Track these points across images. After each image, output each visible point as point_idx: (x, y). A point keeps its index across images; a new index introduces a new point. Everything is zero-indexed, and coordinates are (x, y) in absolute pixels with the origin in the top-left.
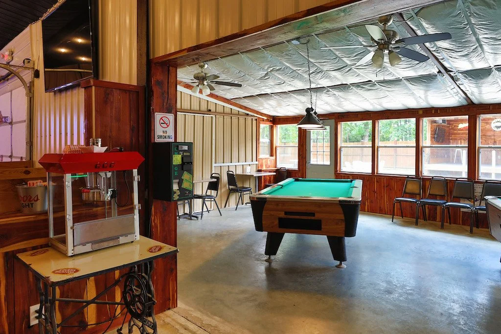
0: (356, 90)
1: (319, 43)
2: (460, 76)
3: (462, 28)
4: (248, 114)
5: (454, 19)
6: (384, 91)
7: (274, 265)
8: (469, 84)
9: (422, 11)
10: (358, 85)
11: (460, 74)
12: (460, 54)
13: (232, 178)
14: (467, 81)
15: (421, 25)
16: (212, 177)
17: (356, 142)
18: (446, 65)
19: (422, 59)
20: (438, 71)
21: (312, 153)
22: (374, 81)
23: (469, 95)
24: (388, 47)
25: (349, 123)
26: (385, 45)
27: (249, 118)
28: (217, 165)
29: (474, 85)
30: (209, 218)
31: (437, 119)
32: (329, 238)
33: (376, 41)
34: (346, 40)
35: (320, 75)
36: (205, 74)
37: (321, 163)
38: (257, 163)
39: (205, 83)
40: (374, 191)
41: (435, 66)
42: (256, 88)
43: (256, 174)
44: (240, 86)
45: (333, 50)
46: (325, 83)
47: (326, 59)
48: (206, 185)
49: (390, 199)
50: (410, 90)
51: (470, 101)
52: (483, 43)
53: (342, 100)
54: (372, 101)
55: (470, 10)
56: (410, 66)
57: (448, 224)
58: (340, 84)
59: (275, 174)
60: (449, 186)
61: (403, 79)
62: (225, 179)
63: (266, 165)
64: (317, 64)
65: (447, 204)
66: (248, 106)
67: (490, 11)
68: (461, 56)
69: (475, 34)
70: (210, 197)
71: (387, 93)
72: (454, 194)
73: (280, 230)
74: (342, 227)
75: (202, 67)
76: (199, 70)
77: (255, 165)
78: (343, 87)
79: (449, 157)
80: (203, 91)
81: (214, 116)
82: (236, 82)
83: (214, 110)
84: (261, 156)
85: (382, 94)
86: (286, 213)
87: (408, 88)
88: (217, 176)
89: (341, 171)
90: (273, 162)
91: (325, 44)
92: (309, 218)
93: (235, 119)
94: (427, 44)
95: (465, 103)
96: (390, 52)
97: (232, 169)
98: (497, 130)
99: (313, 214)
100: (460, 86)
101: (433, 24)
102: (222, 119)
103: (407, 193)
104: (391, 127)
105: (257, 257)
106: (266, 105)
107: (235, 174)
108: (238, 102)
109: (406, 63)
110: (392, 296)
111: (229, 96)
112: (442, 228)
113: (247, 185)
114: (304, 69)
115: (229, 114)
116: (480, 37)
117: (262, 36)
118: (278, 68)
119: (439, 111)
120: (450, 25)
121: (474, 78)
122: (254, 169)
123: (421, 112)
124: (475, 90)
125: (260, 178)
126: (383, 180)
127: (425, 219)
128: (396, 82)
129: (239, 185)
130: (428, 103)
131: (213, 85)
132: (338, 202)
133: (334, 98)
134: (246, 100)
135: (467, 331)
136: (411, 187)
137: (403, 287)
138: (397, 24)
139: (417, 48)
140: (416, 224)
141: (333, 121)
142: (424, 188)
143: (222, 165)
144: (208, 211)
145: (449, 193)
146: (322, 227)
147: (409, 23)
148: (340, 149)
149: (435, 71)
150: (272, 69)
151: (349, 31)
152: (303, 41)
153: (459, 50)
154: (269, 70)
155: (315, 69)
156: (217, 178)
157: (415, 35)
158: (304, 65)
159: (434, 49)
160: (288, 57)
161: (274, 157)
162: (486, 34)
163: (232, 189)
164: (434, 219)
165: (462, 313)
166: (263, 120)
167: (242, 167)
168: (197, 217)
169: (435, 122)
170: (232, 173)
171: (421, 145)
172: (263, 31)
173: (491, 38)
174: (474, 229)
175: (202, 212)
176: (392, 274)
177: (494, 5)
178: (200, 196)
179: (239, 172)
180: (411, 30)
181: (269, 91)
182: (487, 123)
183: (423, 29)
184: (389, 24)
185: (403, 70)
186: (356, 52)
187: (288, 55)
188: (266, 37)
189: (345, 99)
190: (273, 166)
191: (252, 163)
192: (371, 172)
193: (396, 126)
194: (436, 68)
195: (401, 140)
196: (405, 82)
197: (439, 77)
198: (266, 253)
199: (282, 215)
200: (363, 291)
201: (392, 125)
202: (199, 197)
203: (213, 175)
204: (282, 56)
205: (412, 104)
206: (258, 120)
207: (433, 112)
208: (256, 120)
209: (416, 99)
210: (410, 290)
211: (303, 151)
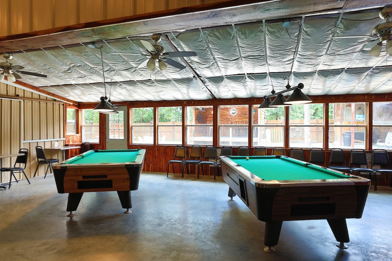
0: (141, 86)
1: (110, 49)
2: (206, 80)
3: (204, 50)
4: (55, 100)
5: (199, 43)
6: (160, 87)
7: (75, 218)
8: (212, 86)
9: (180, 35)
10: (142, 82)
11: (206, 79)
12: (204, 66)
13: (40, 153)
14: (210, 84)
15: (180, 45)
16: (20, 152)
17: (148, 122)
18: (198, 73)
19: (182, 67)
20: (193, 76)
21: (110, 131)
22: (153, 80)
23: (213, 93)
24: (158, 57)
25: (141, 108)
26: (156, 56)
27: (56, 104)
28: (26, 141)
29: (215, 87)
30: (18, 187)
31: (199, 107)
32: (119, 193)
33: (149, 52)
34: (130, 49)
35: (113, 73)
36: (10, 64)
37: (118, 138)
38: (64, 139)
39: (10, 72)
40: (156, 157)
41: (191, 73)
42: (61, 79)
43: (63, 148)
44: (46, 76)
45: (122, 55)
46: (117, 79)
47: (116, 61)
48: (14, 159)
49: (166, 161)
50: (177, 87)
51: (213, 97)
52: (217, 61)
53: (132, 92)
54: (153, 94)
55: (208, 39)
56: (175, 71)
57: (202, 176)
58: (129, 80)
59: (80, 147)
60: (202, 151)
61: (172, 80)
62: (34, 153)
63: (73, 141)
64: (110, 65)
65: (201, 163)
66: (55, 94)
67: (219, 41)
68: (205, 67)
69: (212, 54)
70: (19, 169)
71: (163, 89)
72: (205, 156)
73: (79, 191)
74: (128, 184)
75: (7, 58)
76: (4, 60)
77: (63, 141)
78: (131, 83)
79: (206, 132)
80: (8, 78)
81: (22, 101)
82: (42, 73)
83: (22, 95)
84: (68, 134)
85: (159, 89)
86: (84, 177)
87: (175, 86)
88: (26, 151)
89: (133, 143)
90: (79, 138)
91: (114, 50)
92: (102, 179)
93: (43, 104)
94: (185, 58)
95: (211, 97)
96: (160, 61)
97: (41, 145)
98: (233, 115)
99: (106, 176)
100: (207, 87)
101: (188, 45)
102: (31, 103)
103: (178, 157)
104: (171, 112)
105: (60, 214)
106: (72, 94)
107: (43, 148)
108: (45, 90)
109: (173, 69)
110: (162, 227)
111: (37, 84)
112: (198, 178)
113: (55, 157)
114: (100, 67)
115: (37, 99)
116: (215, 57)
117: (50, 38)
118: (78, 65)
119: (196, 102)
120: (196, 47)
121: (214, 82)
122: (62, 144)
123: (185, 103)
124: (216, 90)
125: (67, 151)
126: (161, 148)
127: (188, 173)
128: (167, 81)
129: (48, 157)
130: (189, 97)
131: (20, 74)
132: (124, 166)
133: (125, 90)
134: (53, 88)
135: (205, 241)
136: (180, 153)
137: (170, 220)
138: (165, 42)
139: (179, 60)
140: (182, 177)
141: (126, 107)
142: (187, 153)
143: (31, 141)
144: (17, 181)
145: (202, 155)
146: (113, 185)
147: (172, 42)
148: (131, 127)
149: (191, 75)
150: (73, 65)
151: (132, 43)
152: (98, 45)
153: (204, 64)
154: (71, 66)
155: (109, 68)
156: (26, 153)
157: (177, 51)
158: (100, 64)
159: (189, 62)
160: (86, 57)
161: (80, 134)
162: (218, 55)
163: (41, 161)
164: (194, 173)
165: (204, 231)
166: (70, 105)
167: (50, 142)
168: (4, 188)
169: (198, 109)
170: (41, 148)
171: (185, 124)
172: (50, 35)
173: (221, 58)
174: (217, 177)
175: (10, 183)
176: (164, 212)
177: (221, 38)
178: (9, 169)
179: (48, 146)
180: (174, 47)
181: (73, 82)
182: (227, 111)
183: (182, 48)
184: (159, 41)
185: (171, 73)
186: (139, 58)
187: (86, 56)
188: (55, 40)
189: (134, 92)
190: (79, 141)
191: (60, 139)
192: (153, 143)
193: (174, 111)
194: (192, 74)
195: (178, 121)
196: (173, 82)
197: (194, 80)
198: (67, 211)
199: (81, 179)
200: (142, 227)
201: (172, 111)
202: (7, 170)
203: (22, 150)
204: (81, 56)
205: (180, 97)
206: (65, 105)
207: (193, 103)
208: (63, 105)
209: (182, 93)
210: (174, 221)
211: (103, 129)
